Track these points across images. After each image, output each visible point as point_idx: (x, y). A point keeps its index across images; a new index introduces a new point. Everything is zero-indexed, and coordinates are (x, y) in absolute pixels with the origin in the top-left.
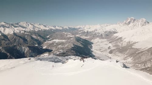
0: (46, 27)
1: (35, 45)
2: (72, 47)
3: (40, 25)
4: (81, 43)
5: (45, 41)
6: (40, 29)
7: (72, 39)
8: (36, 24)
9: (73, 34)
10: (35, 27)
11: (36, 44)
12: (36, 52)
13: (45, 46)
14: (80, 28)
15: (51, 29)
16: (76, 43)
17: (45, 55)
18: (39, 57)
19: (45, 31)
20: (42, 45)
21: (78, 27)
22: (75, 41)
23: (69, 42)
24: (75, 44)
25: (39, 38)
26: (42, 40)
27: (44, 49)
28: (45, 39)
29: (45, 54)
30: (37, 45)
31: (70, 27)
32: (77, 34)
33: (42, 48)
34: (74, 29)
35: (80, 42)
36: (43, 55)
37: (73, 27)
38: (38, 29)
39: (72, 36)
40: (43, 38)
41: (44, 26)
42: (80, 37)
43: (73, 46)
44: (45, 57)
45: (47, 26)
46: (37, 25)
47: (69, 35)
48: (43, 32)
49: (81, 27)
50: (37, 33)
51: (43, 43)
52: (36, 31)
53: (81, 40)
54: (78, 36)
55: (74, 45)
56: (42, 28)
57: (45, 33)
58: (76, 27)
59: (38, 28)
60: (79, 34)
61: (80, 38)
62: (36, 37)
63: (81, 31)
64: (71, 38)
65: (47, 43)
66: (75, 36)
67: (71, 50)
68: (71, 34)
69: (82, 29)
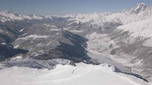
0: (18, 16)
1: (2, 44)
2: (58, 46)
3: (8, 13)
4: (70, 40)
5: (18, 37)
6: (9, 20)
7: (57, 34)
8: (3, 11)
9: (58, 27)
10: (2, 16)
11: (4, 41)
12: (3, 54)
13: (16, 45)
14: (69, 18)
15: (26, 20)
16: (63, 39)
17: (17, 59)
18: (8, 62)
19: (16, 22)
20: (12, 44)
21: (66, 16)
22: (62, 36)
23: (54, 39)
24: (62, 41)
25: (7, 32)
26: (11, 36)
27: (15, 49)
28: (17, 34)
29: (18, 57)
30: (4, 44)
31: (54, 16)
32: (65, 26)
33: (12, 48)
34: (61, 19)
35: (70, 38)
36: (14, 59)
37: (59, 16)
38: (6, 19)
39: (57, 30)
40: (13, 32)
41: (15, 14)
42: (70, 31)
43: (59, 45)
44: (18, 61)
45: (20, 15)
46: (4, 13)
47: (54, 28)
48: (14, 24)
49: (71, 16)
50: (5, 26)
51: (14, 40)
52: (3, 22)
53: (71, 35)
54: (66, 29)
55: (60, 43)
56: (12, 17)
57: (17, 25)
58: (64, 17)
59: (6, 17)
60: (68, 26)
62: (3, 31)
63: (70, 22)
64: (56, 32)
65: (20, 40)
66: (62, 29)
67: (56, 50)
68: (55, 27)
69: (71, 20)
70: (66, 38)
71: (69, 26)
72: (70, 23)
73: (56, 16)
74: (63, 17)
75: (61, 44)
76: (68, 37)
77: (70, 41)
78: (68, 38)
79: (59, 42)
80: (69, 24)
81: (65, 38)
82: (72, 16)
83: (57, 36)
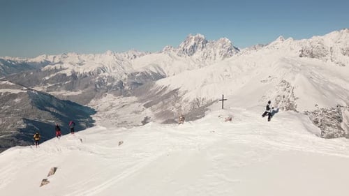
2: (21, 130)
4: (53, 113)
7: (17, 100)
9: (20, 85)
14: (48, 63)
16: (33, 113)
21: (39, 59)
22: (30, 106)
23: (8, 113)
24: (31, 118)
31: (7, 58)
32: (38, 83)
34: (25, 66)
35: (51, 109)
37: (18, 60)
39: (17, 91)
42: (49, 93)
43: (23, 126)
47: (7, 86)
49: (50, 58)
53: (54, 103)
54: (40, 90)
55: (26, 121)
58: (34, 60)
60: (45, 82)
61: (51, 96)
63: (49, 72)
64: (14, 96)
66: (30, 89)
67: (16, 140)
68: (11, 84)
69: (53, 67)
70: (42, 109)
71: (47, 81)
72: (49, 75)
73: (13, 59)
74: (29, 61)
75: (29, 124)
76: (48, 108)
77: (52, 117)
78: (46, 110)
79: (24, 119)
80: (47, 78)
81: (39, 111)
82: (54, 57)
83: (18, 106)
